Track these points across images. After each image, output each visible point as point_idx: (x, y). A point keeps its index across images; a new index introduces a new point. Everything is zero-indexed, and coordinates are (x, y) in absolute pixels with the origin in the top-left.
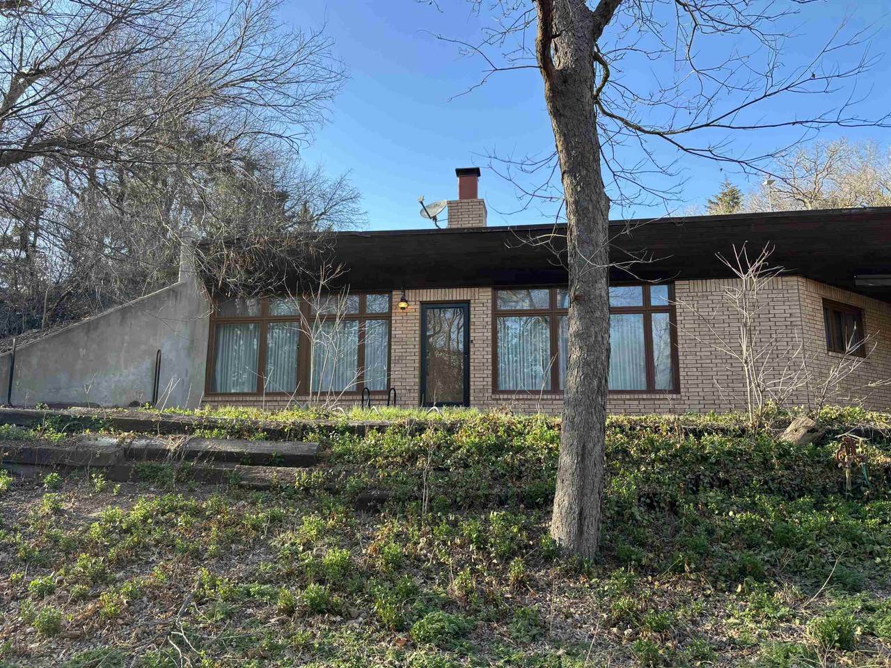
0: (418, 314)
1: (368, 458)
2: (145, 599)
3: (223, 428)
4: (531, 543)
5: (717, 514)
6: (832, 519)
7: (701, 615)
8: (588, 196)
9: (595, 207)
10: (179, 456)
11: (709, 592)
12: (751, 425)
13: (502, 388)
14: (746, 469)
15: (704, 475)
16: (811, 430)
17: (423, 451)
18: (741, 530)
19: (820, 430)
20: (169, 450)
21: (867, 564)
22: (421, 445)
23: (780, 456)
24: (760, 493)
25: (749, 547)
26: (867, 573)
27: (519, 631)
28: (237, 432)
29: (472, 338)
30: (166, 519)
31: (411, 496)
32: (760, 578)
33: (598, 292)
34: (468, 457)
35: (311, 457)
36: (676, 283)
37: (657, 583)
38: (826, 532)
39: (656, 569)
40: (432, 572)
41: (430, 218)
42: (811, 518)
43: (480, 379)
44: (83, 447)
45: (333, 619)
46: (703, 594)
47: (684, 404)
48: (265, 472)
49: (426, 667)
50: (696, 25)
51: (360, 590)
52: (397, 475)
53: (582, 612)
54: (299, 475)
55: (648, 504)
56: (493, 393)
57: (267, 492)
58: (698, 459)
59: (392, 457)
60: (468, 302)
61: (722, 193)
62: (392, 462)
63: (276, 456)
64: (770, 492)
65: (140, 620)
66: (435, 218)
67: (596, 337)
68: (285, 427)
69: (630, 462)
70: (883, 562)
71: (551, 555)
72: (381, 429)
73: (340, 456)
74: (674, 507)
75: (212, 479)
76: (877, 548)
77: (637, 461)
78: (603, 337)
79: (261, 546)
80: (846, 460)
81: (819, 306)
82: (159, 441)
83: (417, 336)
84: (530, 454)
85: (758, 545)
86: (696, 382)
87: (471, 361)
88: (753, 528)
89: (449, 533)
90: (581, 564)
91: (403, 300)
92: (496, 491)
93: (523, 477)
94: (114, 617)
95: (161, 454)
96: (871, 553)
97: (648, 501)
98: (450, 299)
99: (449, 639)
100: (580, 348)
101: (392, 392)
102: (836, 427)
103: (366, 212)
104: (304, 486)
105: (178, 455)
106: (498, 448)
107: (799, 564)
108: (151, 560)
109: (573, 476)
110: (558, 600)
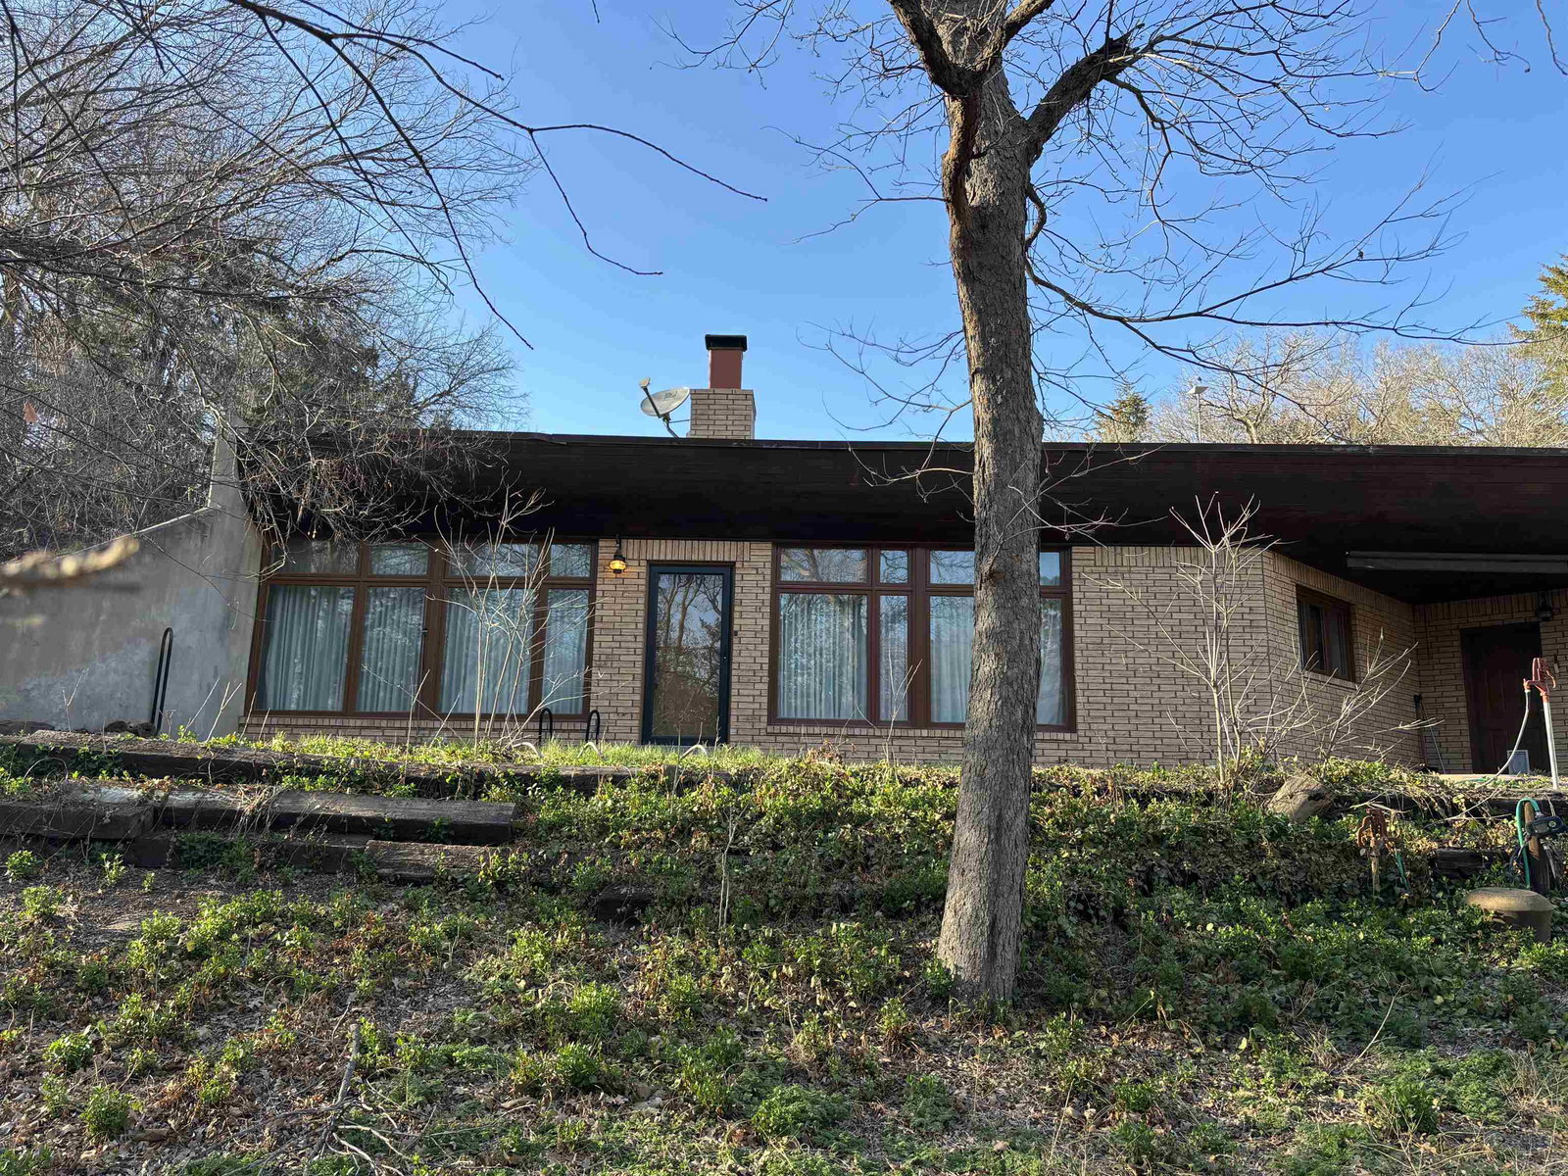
0: (643, 582)
1: (603, 830)
2: (264, 1072)
3: (330, 774)
4: (907, 974)
5: (1189, 928)
6: (1361, 936)
7: (1193, 1085)
8: (1013, 411)
9: (1024, 431)
10: (262, 823)
11: (1198, 1050)
12: (1221, 787)
13: (783, 713)
14: (1222, 856)
15: (1160, 866)
16: (1315, 797)
17: (700, 820)
18: (1228, 954)
19: (1328, 796)
20: (241, 812)
21: (1423, 1005)
22: (695, 809)
23: (1272, 837)
24: (1245, 895)
25: (1245, 980)
26: (1425, 1020)
27: (920, 1114)
28: (359, 783)
29: (736, 628)
30: (258, 935)
31: (692, 896)
32: (1273, 1026)
33: (1025, 567)
34: (778, 831)
35: (504, 828)
36: (1075, 549)
37: (1115, 1037)
38: (1357, 957)
39: (1111, 1014)
40: (752, 1022)
41: (659, 416)
42: (1331, 934)
43: (748, 697)
44: (74, 803)
45: (611, 1100)
46: (1190, 1054)
47: (1083, 750)
48: (422, 853)
49: (792, 1173)
50: (1170, 152)
51: (643, 1052)
52: (661, 862)
53: (1008, 1083)
54: (486, 859)
55: (1080, 912)
56: (770, 723)
57: (430, 887)
58: (1148, 841)
59: (646, 830)
60: (731, 565)
61: (1118, 401)
62: (648, 839)
63: (441, 826)
64: (1259, 892)
65: (268, 1108)
66: (666, 417)
67: (1022, 639)
68: (445, 775)
69: (1042, 842)
70: (1445, 1003)
71: (941, 995)
72: (619, 780)
73: (553, 827)
74: (1119, 917)
75: (324, 866)
76: (1437, 980)
77: (1054, 841)
78: (1031, 639)
79: (445, 981)
80: (1372, 844)
81: (1291, 595)
82: (219, 796)
83: (641, 619)
84: (882, 827)
85: (1257, 975)
86: (1103, 714)
87: (734, 666)
88: (1247, 950)
89: (771, 959)
90: (992, 1007)
91: (618, 557)
92: (833, 888)
93: (872, 865)
94: (219, 1103)
95: (227, 818)
96: (1426, 989)
97: (1080, 907)
98: (701, 558)
99: (816, 1129)
100: (996, 655)
101: (594, 717)
102: (1347, 792)
103: (525, 395)
104: (494, 878)
105: (257, 822)
106: (826, 818)
107: (1324, 1005)
108: (251, 1006)
109: (981, 864)
110: (965, 1065)
